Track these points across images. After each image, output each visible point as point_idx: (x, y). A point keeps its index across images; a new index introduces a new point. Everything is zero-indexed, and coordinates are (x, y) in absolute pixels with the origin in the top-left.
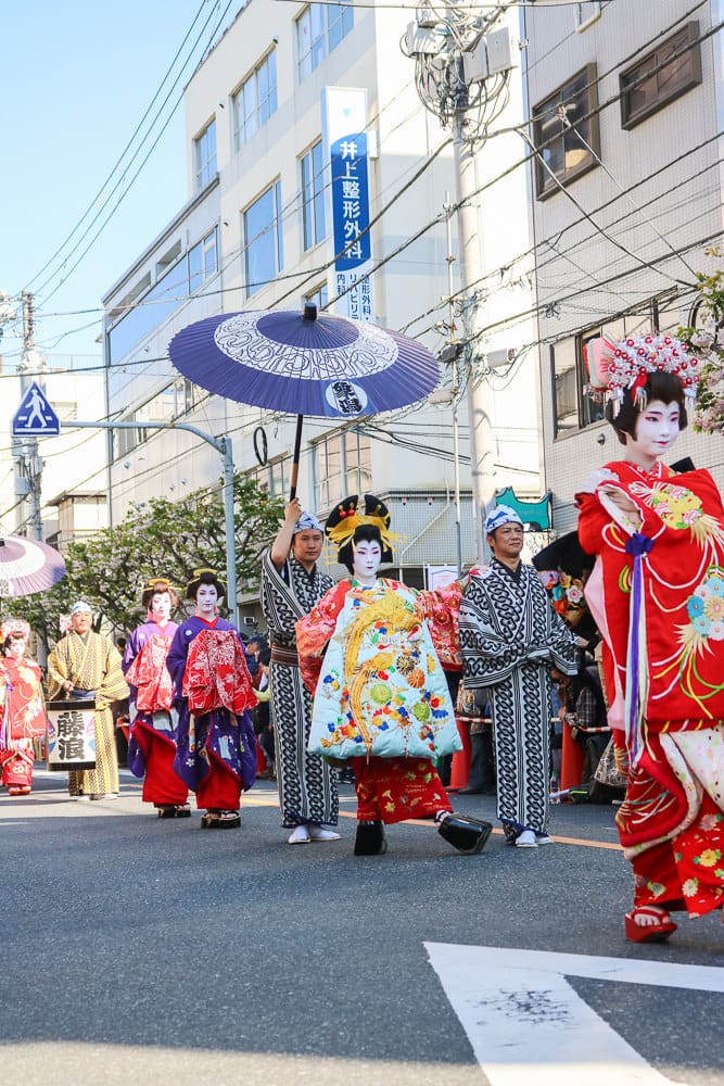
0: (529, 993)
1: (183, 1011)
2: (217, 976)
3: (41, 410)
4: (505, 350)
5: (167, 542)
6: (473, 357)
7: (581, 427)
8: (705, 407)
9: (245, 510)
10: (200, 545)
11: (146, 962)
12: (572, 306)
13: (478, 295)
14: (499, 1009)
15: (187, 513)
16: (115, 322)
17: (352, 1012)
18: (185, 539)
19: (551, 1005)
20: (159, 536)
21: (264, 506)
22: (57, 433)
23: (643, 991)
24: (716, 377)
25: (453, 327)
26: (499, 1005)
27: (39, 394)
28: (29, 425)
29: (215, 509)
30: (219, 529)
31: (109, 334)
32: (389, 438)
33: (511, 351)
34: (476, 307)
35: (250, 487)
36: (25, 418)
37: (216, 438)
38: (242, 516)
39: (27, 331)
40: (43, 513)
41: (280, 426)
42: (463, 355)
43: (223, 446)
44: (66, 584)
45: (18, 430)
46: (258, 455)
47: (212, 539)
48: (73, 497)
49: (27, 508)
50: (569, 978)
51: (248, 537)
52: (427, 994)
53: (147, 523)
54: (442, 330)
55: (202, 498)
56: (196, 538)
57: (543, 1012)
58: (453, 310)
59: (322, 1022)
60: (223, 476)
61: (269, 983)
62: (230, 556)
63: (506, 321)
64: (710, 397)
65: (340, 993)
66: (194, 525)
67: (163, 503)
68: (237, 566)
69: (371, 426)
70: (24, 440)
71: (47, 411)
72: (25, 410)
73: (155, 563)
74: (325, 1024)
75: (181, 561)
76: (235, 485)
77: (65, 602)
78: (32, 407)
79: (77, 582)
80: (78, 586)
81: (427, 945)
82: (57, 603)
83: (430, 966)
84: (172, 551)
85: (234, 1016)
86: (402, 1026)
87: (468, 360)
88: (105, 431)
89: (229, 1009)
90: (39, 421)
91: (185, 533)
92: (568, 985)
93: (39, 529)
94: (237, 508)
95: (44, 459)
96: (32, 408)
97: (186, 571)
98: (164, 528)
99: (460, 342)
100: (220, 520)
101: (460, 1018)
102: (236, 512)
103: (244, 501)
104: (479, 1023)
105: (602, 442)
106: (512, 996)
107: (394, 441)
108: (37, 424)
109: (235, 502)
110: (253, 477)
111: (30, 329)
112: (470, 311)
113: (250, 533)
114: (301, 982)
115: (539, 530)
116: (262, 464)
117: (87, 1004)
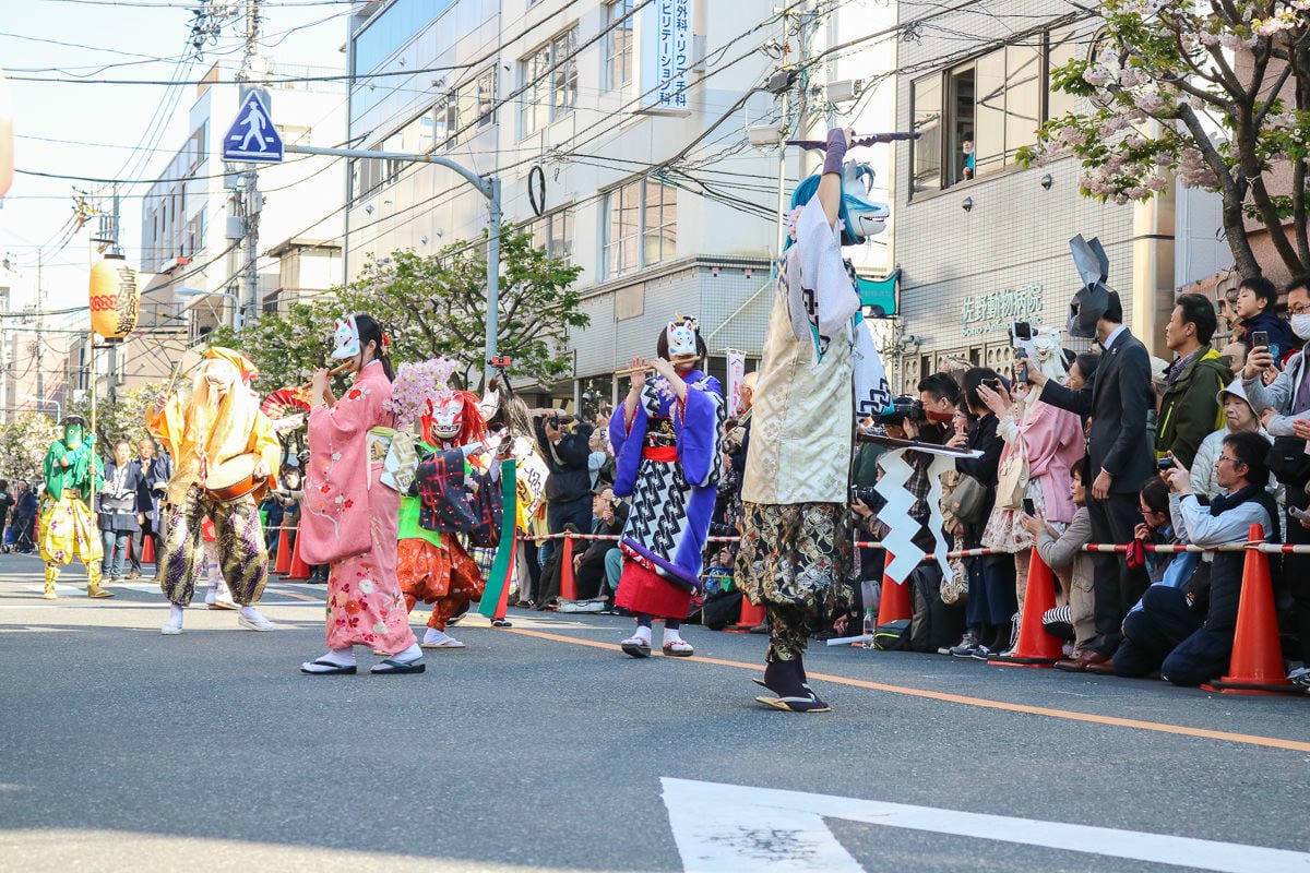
0: (774, 832)
1: (342, 830)
2: (395, 798)
3: (261, 128)
4: (849, 83)
5: (412, 307)
6: (810, 88)
7: (942, 188)
8: (1095, 164)
9: (514, 271)
10: (453, 312)
11: (312, 780)
12: (938, 28)
13: (820, 8)
14: (732, 845)
15: (438, 270)
16: (364, 25)
17: (550, 840)
18: (436, 304)
19: (797, 844)
20: (403, 299)
21: (538, 269)
22: (280, 159)
23: (916, 836)
24: (1111, 126)
25: (786, 49)
26: (734, 841)
27: (259, 108)
28: (244, 147)
29: (476, 269)
30: (478, 294)
31: (355, 40)
32: (699, 188)
33: (858, 83)
34: (817, 24)
35: (521, 243)
36: (239, 138)
37: (481, 177)
38: (509, 278)
39: (251, 31)
40: (260, 264)
41: (563, 166)
42: (796, 85)
43: (489, 188)
44: (284, 355)
45: (228, 152)
46: (533, 202)
47: (469, 307)
48: (299, 246)
49: (241, 257)
50: (827, 820)
51: (515, 307)
52: (647, 826)
53: (388, 281)
54: (773, 52)
55: (460, 253)
56: (450, 303)
57: (785, 851)
58: (787, 27)
59: (511, 847)
60: (488, 227)
61: (456, 807)
62: (491, 329)
63: (854, 43)
64: (1103, 151)
65: (541, 820)
66: (447, 286)
67: (410, 257)
68: (499, 342)
69: (676, 171)
70: (239, 166)
71: (268, 130)
72: (240, 128)
73: (397, 333)
74: (512, 850)
75: (428, 332)
76: (503, 238)
77: (281, 378)
78: (249, 124)
79: (297, 352)
80: (298, 358)
81: (663, 780)
82: (270, 377)
83: (661, 801)
84: (419, 319)
85: (404, 838)
86: (607, 856)
87: (803, 92)
88: (344, 161)
89: (400, 831)
90: (257, 142)
91: (435, 297)
92: (824, 826)
93: (254, 284)
94: (503, 268)
95: (264, 195)
96: (248, 126)
97: (434, 344)
98: (409, 289)
99: (794, 68)
100: (482, 283)
101: (681, 851)
102: (502, 274)
103: (513, 261)
104: (702, 858)
105: (968, 208)
106: (753, 834)
107: (705, 192)
108: (254, 145)
109: (501, 260)
110: (527, 230)
111: (255, 28)
112: (809, 30)
113: (518, 302)
114: (496, 808)
115: (882, 316)
116: (538, 215)
117: (225, 818)
